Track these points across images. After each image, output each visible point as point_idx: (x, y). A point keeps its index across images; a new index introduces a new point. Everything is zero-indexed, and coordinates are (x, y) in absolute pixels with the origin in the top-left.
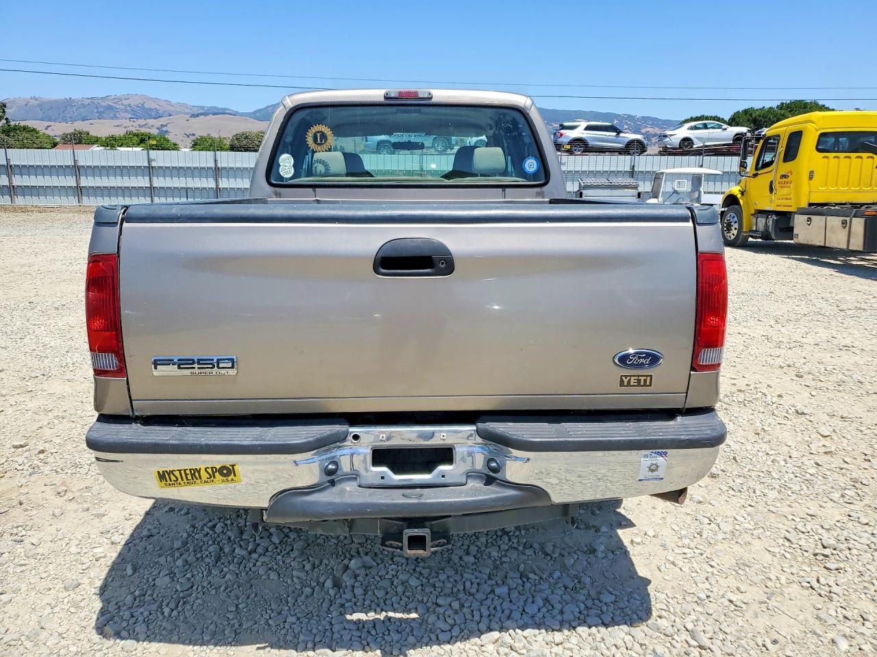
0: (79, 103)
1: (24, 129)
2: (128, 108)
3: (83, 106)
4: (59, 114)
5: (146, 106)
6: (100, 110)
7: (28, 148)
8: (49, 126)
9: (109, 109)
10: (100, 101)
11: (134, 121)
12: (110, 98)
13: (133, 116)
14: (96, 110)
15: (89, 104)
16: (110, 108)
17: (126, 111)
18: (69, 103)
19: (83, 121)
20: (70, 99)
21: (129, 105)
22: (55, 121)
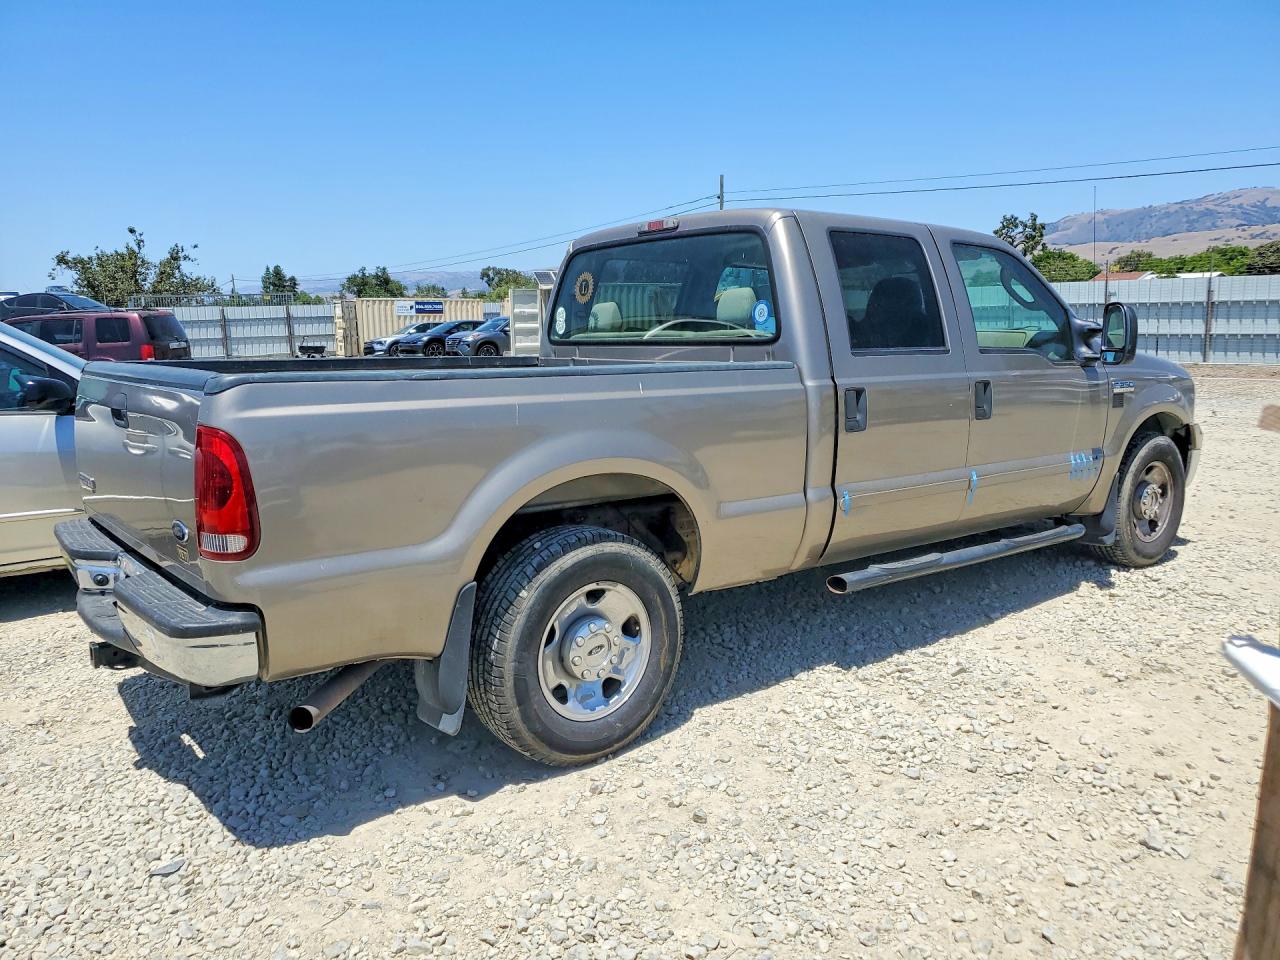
0: (1163, 211)
1: (1060, 256)
2: (1239, 211)
3: (1168, 215)
4: (1131, 231)
5: (1269, 204)
6: (1191, 218)
7: (1060, 281)
8: (1114, 249)
9: (1206, 215)
10: (1194, 205)
11: (1244, 230)
12: (1212, 198)
13: (1243, 222)
14: (1185, 220)
15: (1176, 212)
16: (1208, 213)
17: (1233, 215)
18: (1147, 213)
19: (1164, 236)
20: (1150, 207)
21: (1240, 206)
22: (1123, 240)
